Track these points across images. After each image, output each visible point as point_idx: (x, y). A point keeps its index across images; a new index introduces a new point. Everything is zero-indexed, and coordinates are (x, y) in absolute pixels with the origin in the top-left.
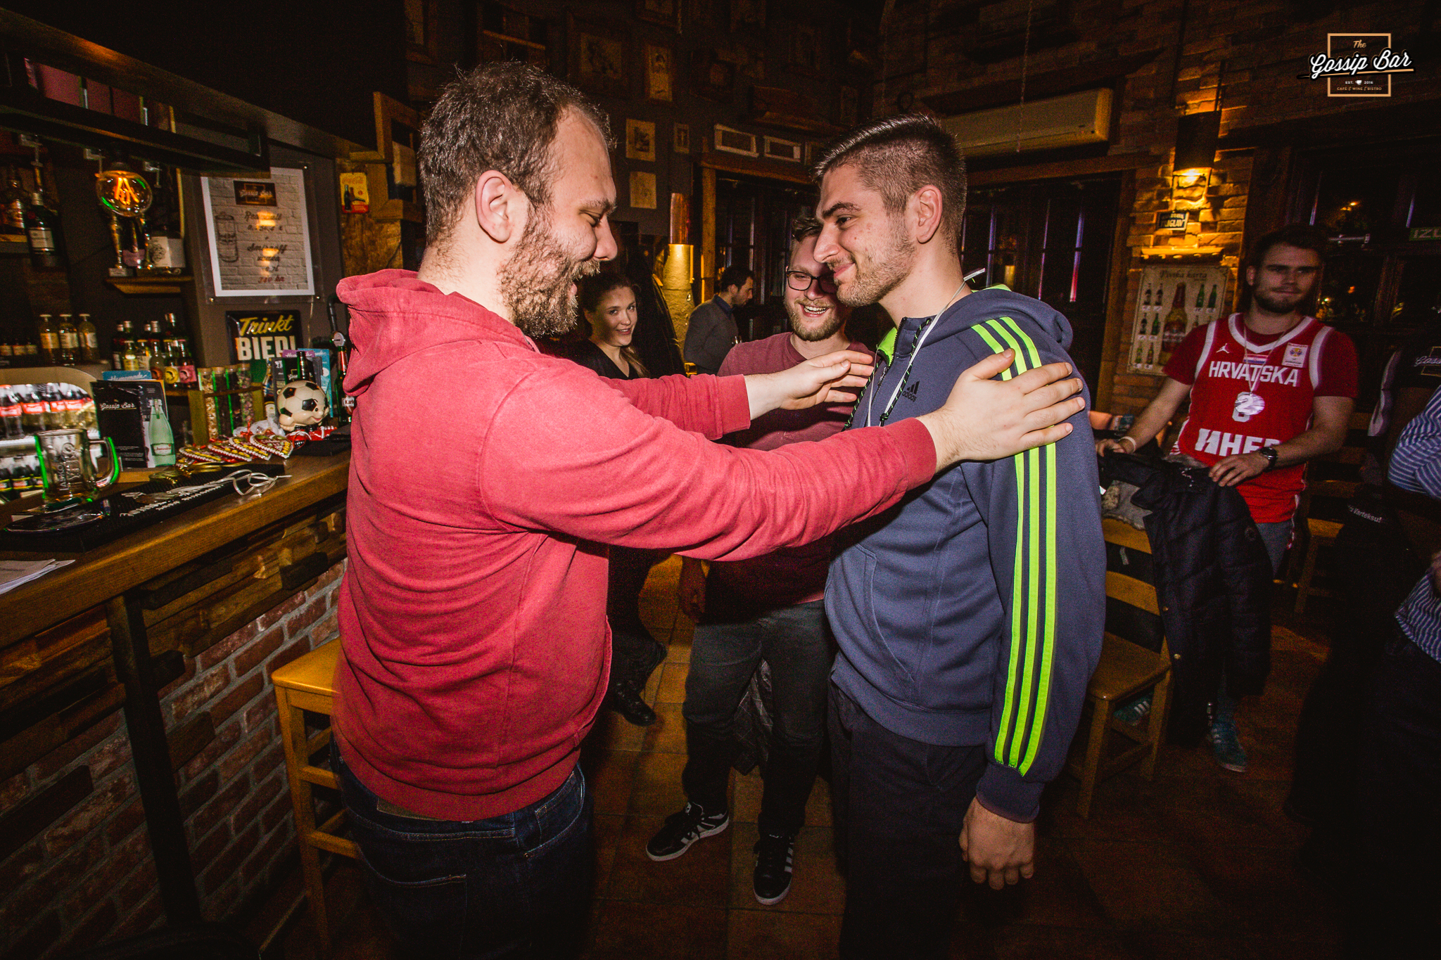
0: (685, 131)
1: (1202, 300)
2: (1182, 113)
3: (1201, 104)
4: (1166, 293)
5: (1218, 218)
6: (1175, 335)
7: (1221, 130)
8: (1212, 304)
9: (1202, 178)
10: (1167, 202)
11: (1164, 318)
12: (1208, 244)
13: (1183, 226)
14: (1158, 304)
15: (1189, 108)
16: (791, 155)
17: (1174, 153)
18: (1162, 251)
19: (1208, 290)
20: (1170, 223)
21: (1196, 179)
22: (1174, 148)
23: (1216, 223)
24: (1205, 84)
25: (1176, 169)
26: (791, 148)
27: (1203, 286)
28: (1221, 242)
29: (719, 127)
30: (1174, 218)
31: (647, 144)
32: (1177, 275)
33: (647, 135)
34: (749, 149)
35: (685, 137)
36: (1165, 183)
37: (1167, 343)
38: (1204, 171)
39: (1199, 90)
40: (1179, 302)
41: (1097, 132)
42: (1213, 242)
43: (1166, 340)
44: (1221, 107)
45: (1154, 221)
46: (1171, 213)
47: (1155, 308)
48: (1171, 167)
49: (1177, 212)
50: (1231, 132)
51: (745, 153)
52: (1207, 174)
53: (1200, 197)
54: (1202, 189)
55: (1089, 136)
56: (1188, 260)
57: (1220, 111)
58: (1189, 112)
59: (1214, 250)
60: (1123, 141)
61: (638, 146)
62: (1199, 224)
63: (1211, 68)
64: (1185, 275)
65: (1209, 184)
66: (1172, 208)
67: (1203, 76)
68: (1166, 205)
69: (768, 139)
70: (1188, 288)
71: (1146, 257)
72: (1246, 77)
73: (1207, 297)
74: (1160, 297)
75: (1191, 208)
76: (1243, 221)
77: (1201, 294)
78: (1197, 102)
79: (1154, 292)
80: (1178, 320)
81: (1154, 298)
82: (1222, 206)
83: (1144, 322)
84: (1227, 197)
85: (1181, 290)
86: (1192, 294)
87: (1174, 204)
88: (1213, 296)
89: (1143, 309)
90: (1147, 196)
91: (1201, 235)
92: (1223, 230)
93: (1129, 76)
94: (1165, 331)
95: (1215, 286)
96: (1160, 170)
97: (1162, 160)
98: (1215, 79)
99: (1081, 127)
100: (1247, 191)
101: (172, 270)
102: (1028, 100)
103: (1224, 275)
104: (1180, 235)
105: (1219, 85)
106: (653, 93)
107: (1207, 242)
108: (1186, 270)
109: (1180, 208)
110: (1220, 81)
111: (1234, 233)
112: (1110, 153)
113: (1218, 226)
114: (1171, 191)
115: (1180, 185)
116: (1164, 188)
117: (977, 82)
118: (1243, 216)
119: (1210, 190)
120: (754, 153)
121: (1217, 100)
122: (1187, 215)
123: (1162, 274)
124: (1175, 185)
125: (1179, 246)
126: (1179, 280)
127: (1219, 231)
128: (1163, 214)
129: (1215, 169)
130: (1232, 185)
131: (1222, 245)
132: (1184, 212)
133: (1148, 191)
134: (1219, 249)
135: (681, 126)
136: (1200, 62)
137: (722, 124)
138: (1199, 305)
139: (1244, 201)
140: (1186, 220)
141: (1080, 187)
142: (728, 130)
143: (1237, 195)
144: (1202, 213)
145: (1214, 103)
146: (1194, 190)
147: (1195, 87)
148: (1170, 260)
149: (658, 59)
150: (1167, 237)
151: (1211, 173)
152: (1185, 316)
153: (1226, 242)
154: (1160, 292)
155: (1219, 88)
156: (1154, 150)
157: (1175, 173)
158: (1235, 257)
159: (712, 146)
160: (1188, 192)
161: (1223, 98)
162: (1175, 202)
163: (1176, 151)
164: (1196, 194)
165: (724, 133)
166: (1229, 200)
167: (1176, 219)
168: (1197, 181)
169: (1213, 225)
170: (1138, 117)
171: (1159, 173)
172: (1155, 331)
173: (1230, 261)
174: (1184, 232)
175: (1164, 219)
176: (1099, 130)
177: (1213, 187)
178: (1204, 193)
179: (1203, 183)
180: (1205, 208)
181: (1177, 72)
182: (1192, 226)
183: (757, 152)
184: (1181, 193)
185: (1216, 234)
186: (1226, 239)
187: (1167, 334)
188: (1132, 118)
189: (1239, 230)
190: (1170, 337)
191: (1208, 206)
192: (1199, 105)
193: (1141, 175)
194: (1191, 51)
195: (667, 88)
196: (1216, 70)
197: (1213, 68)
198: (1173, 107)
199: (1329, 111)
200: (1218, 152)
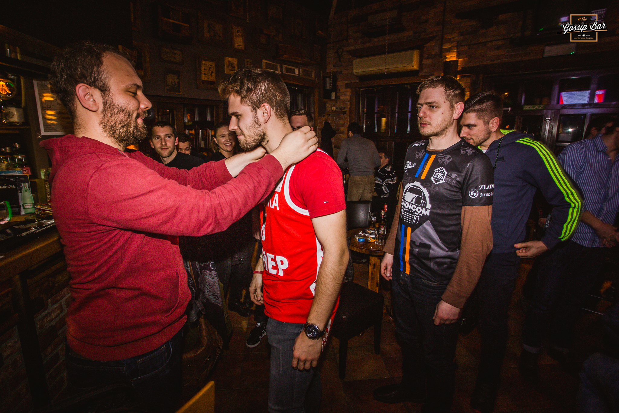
0: (250, 62)
2: (445, 60)
3: (452, 57)
7: (459, 67)
15: (447, 58)
16: (294, 73)
24: (452, 50)
26: (294, 70)
29: (264, 61)
31: (234, 67)
33: (234, 64)
39: (450, 52)
50: (463, 68)
55: (412, 68)
57: (458, 60)
58: (448, 60)
60: (424, 70)
61: (230, 69)
67: (452, 47)
69: (285, 66)
72: (466, 48)
93: (425, 45)
98: (456, 48)
99: (408, 64)
101: (18, 123)
106: (236, 46)
112: (420, 74)
117: (368, 45)
121: (457, 56)
135: (248, 60)
136: (450, 41)
137: (266, 60)
141: (409, 87)
142: (268, 62)
147: (449, 50)
149: (238, 32)
155: (457, 51)
161: (459, 55)
170: (429, 61)
176: (415, 66)
181: (442, 45)
183: (280, 72)
188: (427, 62)
192: (450, 57)
194: (446, 37)
195: (242, 44)
196: (456, 45)
197: (455, 44)
198: (441, 58)
199: (495, 62)
200: (458, 76)
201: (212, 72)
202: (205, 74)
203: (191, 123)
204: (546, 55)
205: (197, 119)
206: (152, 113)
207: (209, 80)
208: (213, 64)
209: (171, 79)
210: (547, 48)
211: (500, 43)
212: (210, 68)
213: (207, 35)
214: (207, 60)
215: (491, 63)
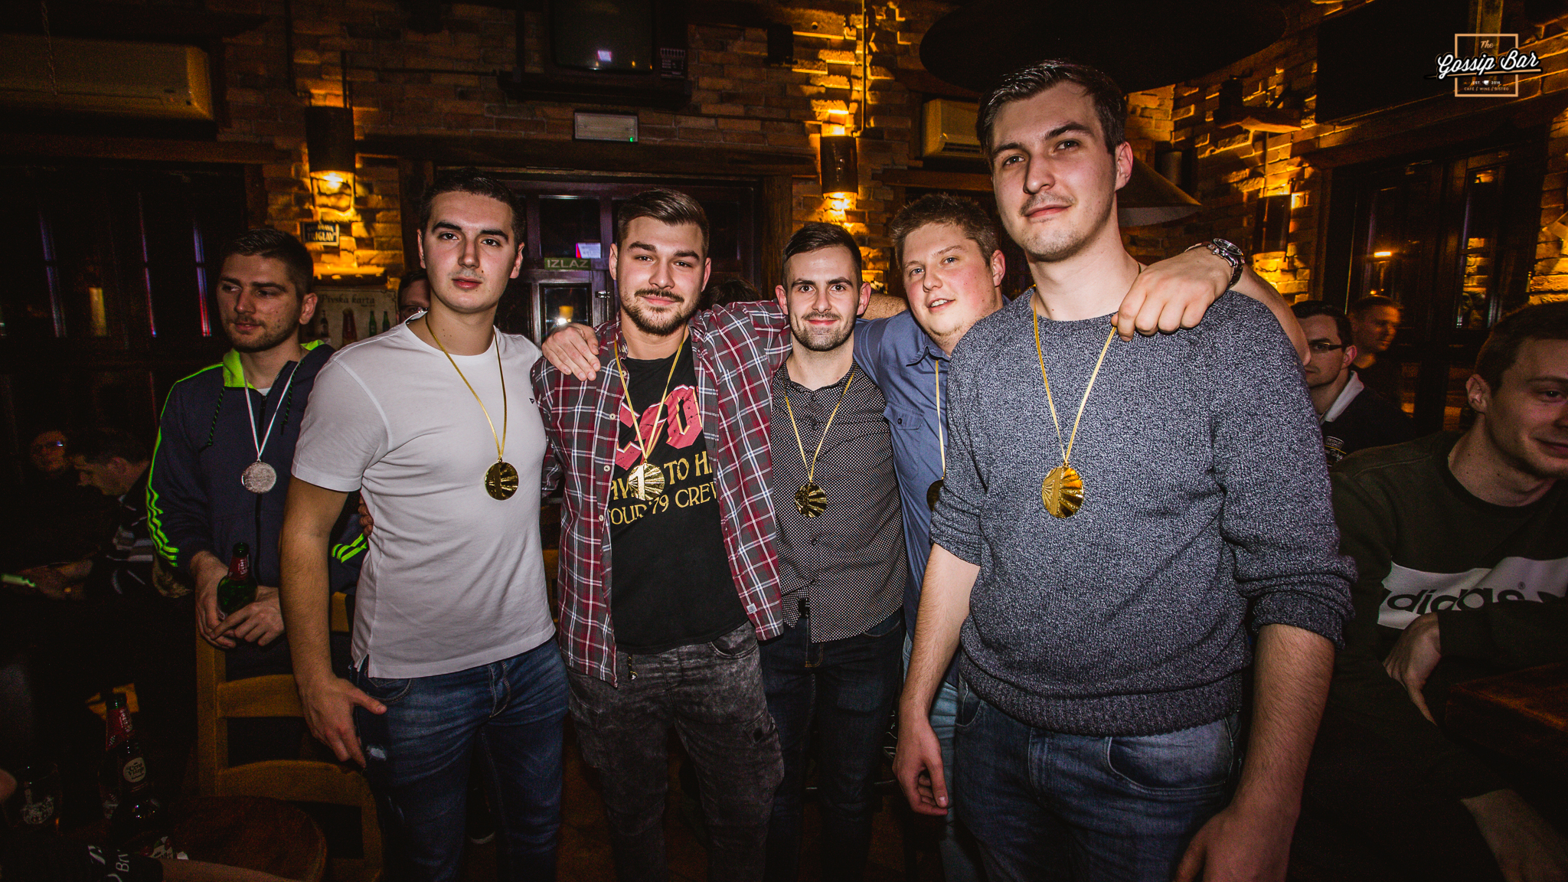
2: (307, 103)
3: (328, 96)
4: (330, 322)
5: (373, 234)
7: (356, 131)
9: (345, 185)
10: (310, 210)
12: (368, 263)
13: (335, 240)
15: (314, 98)
17: (306, 151)
19: (379, 316)
20: (318, 236)
21: (339, 185)
22: (305, 145)
23: (372, 239)
24: (328, 74)
25: (312, 170)
27: (372, 313)
28: (382, 261)
30: (322, 231)
32: (340, 300)
36: (303, 187)
38: (348, 177)
39: (322, 79)
40: (349, 331)
41: (196, 105)
42: (373, 261)
44: (351, 105)
46: (316, 223)
48: (307, 167)
49: (325, 223)
50: (367, 134)
52: (351, 182)
53: (348, 207)
54: (348, 198)
55: (184, 107)
56: (349, 281)
57: (351, 109)
58: (317, 103)
59: (378, 271)
60: (235, 125)
62: (353, 240)
63: (330, 56)
64: (350, 300)
65: (355, 193)
66: (318, 218)
67: (324, 64)
68: (310, 214)
70: (356, 315)
72: (372, 77)
74: (324, 326)
75: (340, 219)
76: (400, 240)
77: (372, 321)
78: (322, 92)
82: (374, 220)
84: (378, 211)
85: (348, 316)
86: (361, 321)
87: (320, 212)
90: (283, 200)
91: (359, 253)
92: (381, 247)
93: (227, 41)
95: (386, 313)
96: (293, 169)
97: (291, 156)
98: (339, 71)
99: (167, 91)
100: (398, 206)
104: (335, 251)
105: (344, 78)
107: (366, 260)
108: (350, 293)
109: (328, 218)
110: (344, 75)
111: (393, 252)
112: (221, 138)
113: (375, 244)
114: (312, 196)
115: (322, 191)
116: (302, 192)
118: (400, 233)
119: (358, 200)
121: (345, 96)
122: (337, 227)
124: (316, 190)
125: (335, 264)
126: (344, 306)
127: (377, 249)
128: (308, 225)
129: (360, 176)
130: (380, 197)
131: (385, 265)
132: (333, 224)
133: (283, 194)
134: (381, 270)
136: (315, 44)
139: (397, 216)
140: (337, 233)
141: (184, 178)
143: (388, 209)
144: (354, 227)
145: (342, 98)
146: (339, 199)
147: (318, 74)
150: (319, 253)
151: (354, 181)
153: (387, 261)
155: (344, 83)
156: (281, 143)
157: (313, 175)
160: (332, 199)
161: (351, 93)
162: (320, 210)
163: (309, 147)
164: (343, 203)
166: (382, 213)
167: (326, 232)
168: (340, 189)
169: (367, 242)
170: (251, 98)
171: (293, 173)
174: (337, 248)
175: (311, 229)
176: (197, 103)
177: (361, 197)
178: (352, 203)
179: (348, 191)
180: (357, 221)
181: (290, 51)
182: (345, 241)
184: (324, 200)
185: (375, 252)
186: (386, 258)
188: (239, 97)
189: (397, 249)
191: (359, 218)
192: (325, 97)
193: (271, 171)
194: (303, 29)
196: (338, 61)
197: (332, 57)
198: (293, 93)
199: (461, 132)
200: (358, 156)
204: (580, 134)
210: (580, 119)
211: (469, 82)
215: (449, 133)
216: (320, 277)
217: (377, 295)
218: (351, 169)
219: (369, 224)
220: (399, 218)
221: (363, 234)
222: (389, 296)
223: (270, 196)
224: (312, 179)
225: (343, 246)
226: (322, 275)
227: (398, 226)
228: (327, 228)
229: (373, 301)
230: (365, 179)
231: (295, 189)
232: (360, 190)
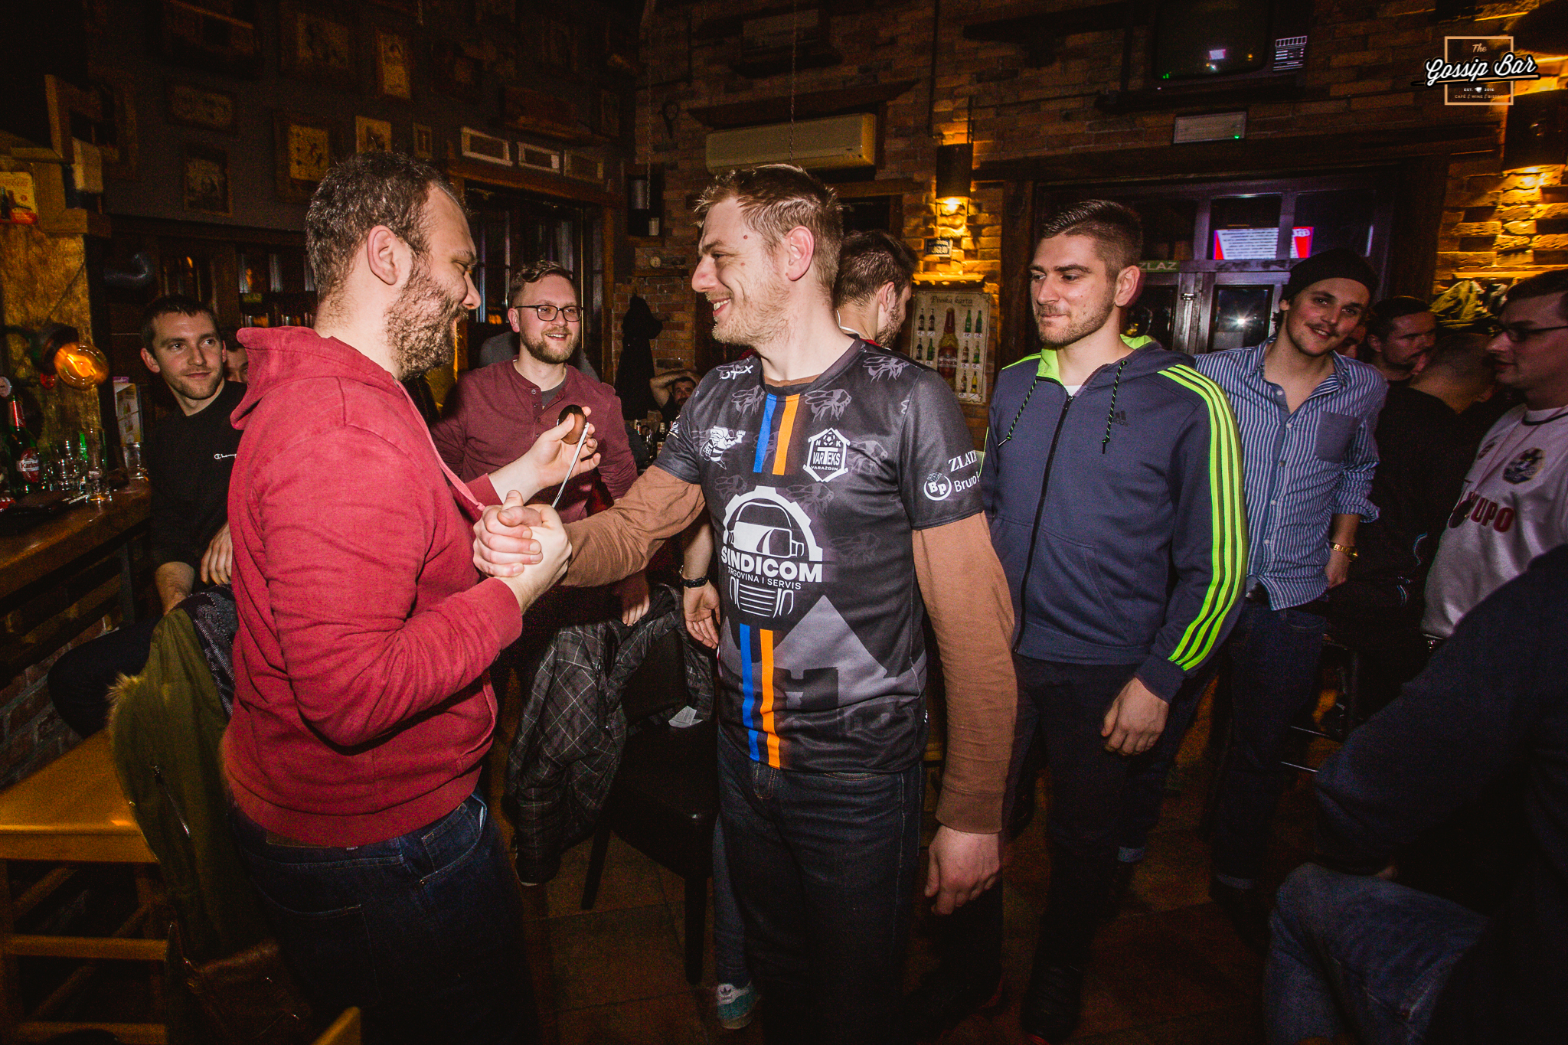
0: (427, 134)
1: (970, 325)
2: (940, 143)
3: (955, 136)
4: (937, 319)
5: (978, 246)
6: (948, 360)
7: (974, 162)
8: (978, 330)
9: (962, 207)
10: (932, 229)
11: (938, 342)
12: (971, 271)
13: (948, 253)
14: (931, 329)
15: (945, 139)
16: (549, 165)
17: (935, 182)
18: (932, 277)
19: (974, 316)
20: (936, 250)
21: (956, 207)
22: (935, 177)
23: (976, 251)
24: (958, 117)
25: (938, 196)
26: (548, 157)
27: (969, 312)
28: (984, 269)
29: (466, 130)
30: (939, 245)
32: (946, 301)
33: (381, 136)
34: (501, 156)
35: (427, 141)
36: (929, 211)
37: (943, 368)
38: (963, 200)
39: (953, 122)
40: (950, 328)
41: (864, 157)
42: (976, 269)
43: (941, 365)
44: (972, 140)
45: (922, 247)
46: (936, 239)
47: (929, 333)
48: (934, 194)
49: (942, 239)
50: (982, 164)
51: (497, 161)
52: (965, 204)
53: (961, 225)
54: (962, 217)
55: (857, 159)
56: (955, 286)
57: (972, 144)
58: (947, 142)
59: (977, 277)
60: (888, 166)
62: (962, 252)
63: (960, 102)
64: (953, 301)
65: (968, 213)
66: (937, 235)
67: (956, 109)
68: (932, 232)
69: (523, 147)
70: (957, 314)
71: (918, 283)
72: (991, 114)
73: (974, 322)
74: (932, 323)
75: (954, 235)
76: (998, 250)
77: (969, 320)
78: (951, 133)
79: (927, 317)
80: (950, 345)
81: (927, 323)
82: (980, 235)
83: (920, 347)
84: (984, 226)
85: (951, 315)
86: (960, 319)
87: (939, 231)
88: (979, 322)
89: (920, 334)
90: (914, 222)
91: (965, 262)
92: (983, 257)
93: (889, 103)
94: (939, 356)
95: (980, 312)
96: (924, 197)
97: (923, 187)
98: (966, 113)
99: (848, 149)
100: (1000, 221)
102: (799, 118)
103: (987, 301)
104: (946, 261)
105: (969, 119)
106: (386, 87)
107: (970, 269)
108: (954, 296)
109: (945, 235)
110: (969, 115)
111: (992, 261)
112: (878, 177)
113: (979, 254)
114: (935, 218)
115: (943, 213)
116: (929, 215)
117: (744, 97)
118: (999, 245)
119: (970, 219)
120: (507, 161)
121: (969, 133)
122: (951, 242)
123: (933, 299)
124: (939, 213)
125: (946, 272)
126: (949, 306)
127: (980, 259)
128: (930, 240)
129: (973, 198)
130: (987, 215)
131: (984, 272)
132: (947, 239)
133: (915, 217)
134: (981, 277)
135: (422, 128)
136: (951, 95)
137: (472, 127)
138: (968, 330)
139: (998, 230)
140: (950, 247)
142: (478, 134)
143: (992, 225)
144: (964, 241)
145: (966, 136)
146: (955, 218)
147: (949, 119)
148: (939, 286)
149: (392, 49)
150: (935, 263)
151: (969, 203)
152: (956, 341)
153: (987, 269)
154: (932, 318)
155: (969, 121)
156: (917, 178)
157: (938, 201)
158: (995, 285)
159: (459, 152)
160: (950, 219)
161: (973, 130)
162: (940, 229)
163: (937, 179)
164: (958, 222)
165: (473, 138)
166: (987, 229)
167: (941, 245)
168: (957, 210)
169: (974, 253)
170: (901, 144)
171: (924, 200)
172: (930, 357)
173: (992, 288)
174: (949, 258)
175: (931, 244)
176: (864, 154)
177: (972, 216)
178: (965, 221)
179: (963, 212)
180: (966, 237)
181: (931, 103)
182: (956, 253)
183: (510, 160)
184: (944, 220)
185: (977, 262)
186: (985, 267)
187: (941, 360)
188: (895, 145)
189: (996, 258)
190: (945, 362)
191: (969, 234)
192: (953, 136)
193: (908, 199)
194: (943, 84)
195: (403, 83)
196: (966, 105)
197: (962, 102)
198: (931, 136)
199: (1060, 152)
200: (973, 183)
201: (320, 158)
202: (299, 163)
203: (258, 298)
204: (1179, 139)
205: (276, 285)
206: (146, 269)
207: (311, 179)
208: (321, 135)
209: (201, 174)
210: (1181, 123)
211: (1072, 104)
212: (314, 147)
213: (304, 53)
214: (303, 124)
215: (1051, 153)
216: (934, 284)
217: (975, 297)
218: (968, 194)
219: (975, 239)
220: (1000, 232)
221: (971, 247)
222: (985, 298)
223: (906, 219)
224: (936, 204)
225: (954, 256)
226: (936, 282)
227: (999, 238)
228: (945, 243)
229: (971, 302)
230: (978, 201)
231: (924, 213)
232: (972, 210)
